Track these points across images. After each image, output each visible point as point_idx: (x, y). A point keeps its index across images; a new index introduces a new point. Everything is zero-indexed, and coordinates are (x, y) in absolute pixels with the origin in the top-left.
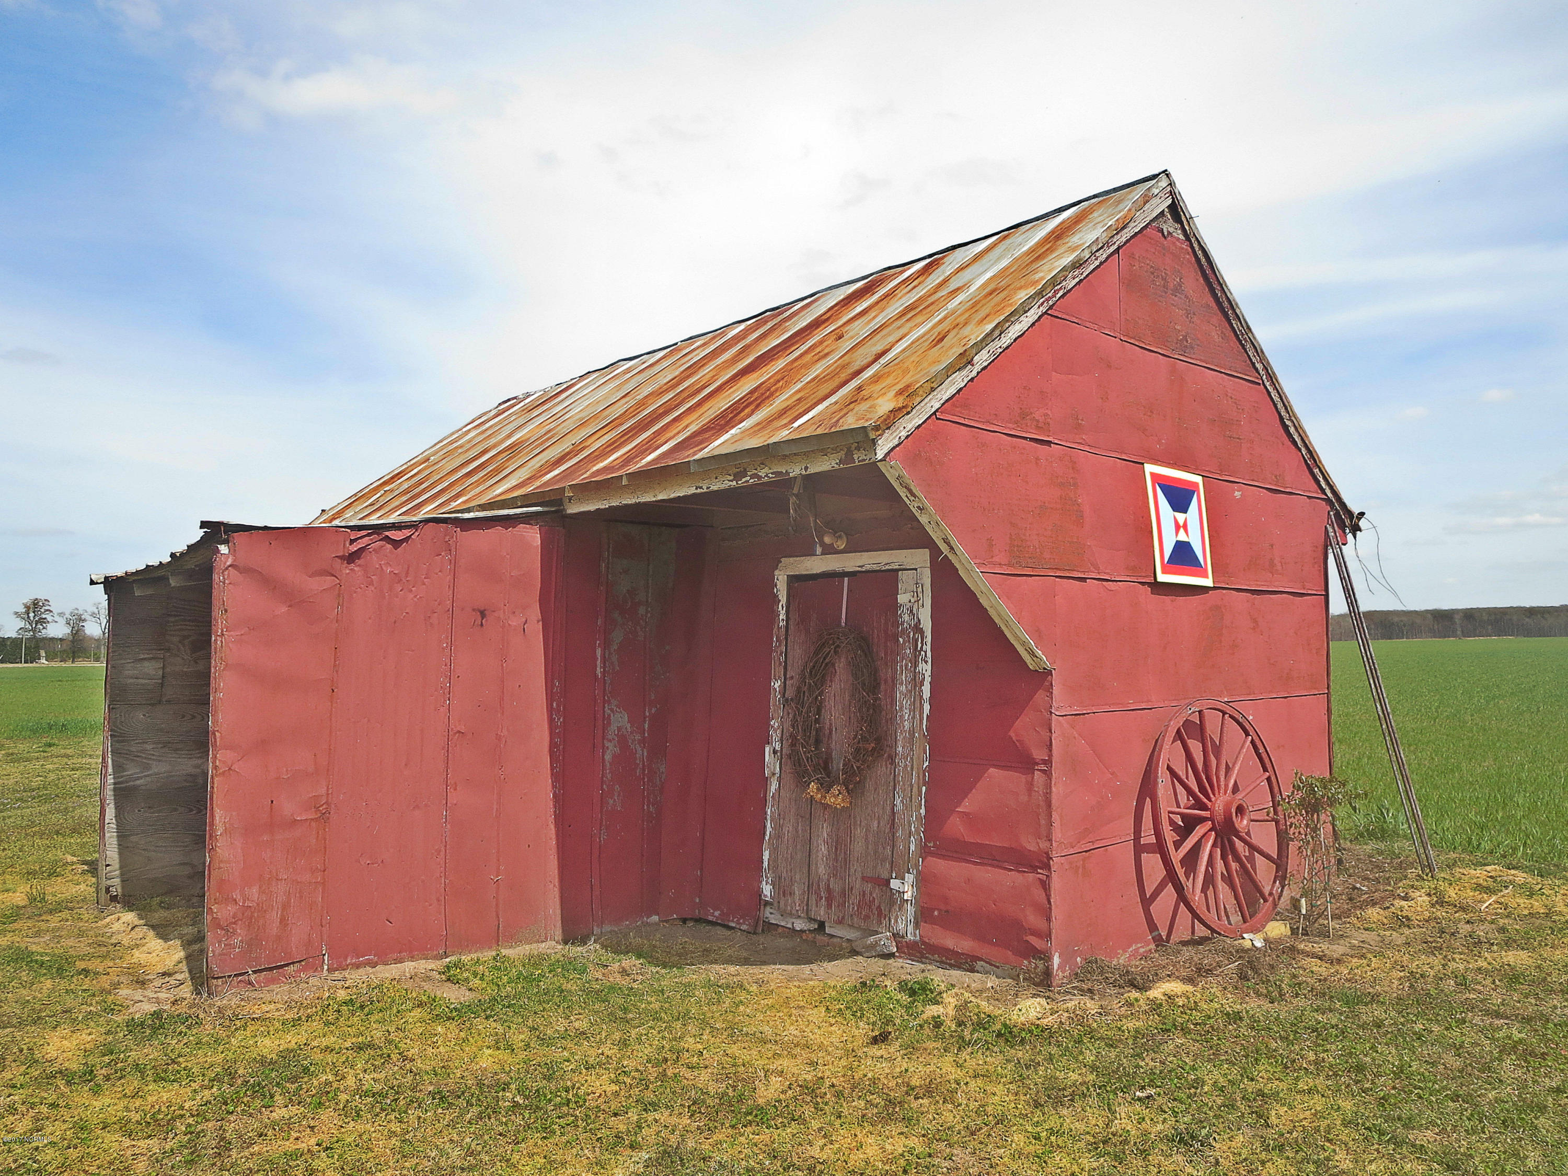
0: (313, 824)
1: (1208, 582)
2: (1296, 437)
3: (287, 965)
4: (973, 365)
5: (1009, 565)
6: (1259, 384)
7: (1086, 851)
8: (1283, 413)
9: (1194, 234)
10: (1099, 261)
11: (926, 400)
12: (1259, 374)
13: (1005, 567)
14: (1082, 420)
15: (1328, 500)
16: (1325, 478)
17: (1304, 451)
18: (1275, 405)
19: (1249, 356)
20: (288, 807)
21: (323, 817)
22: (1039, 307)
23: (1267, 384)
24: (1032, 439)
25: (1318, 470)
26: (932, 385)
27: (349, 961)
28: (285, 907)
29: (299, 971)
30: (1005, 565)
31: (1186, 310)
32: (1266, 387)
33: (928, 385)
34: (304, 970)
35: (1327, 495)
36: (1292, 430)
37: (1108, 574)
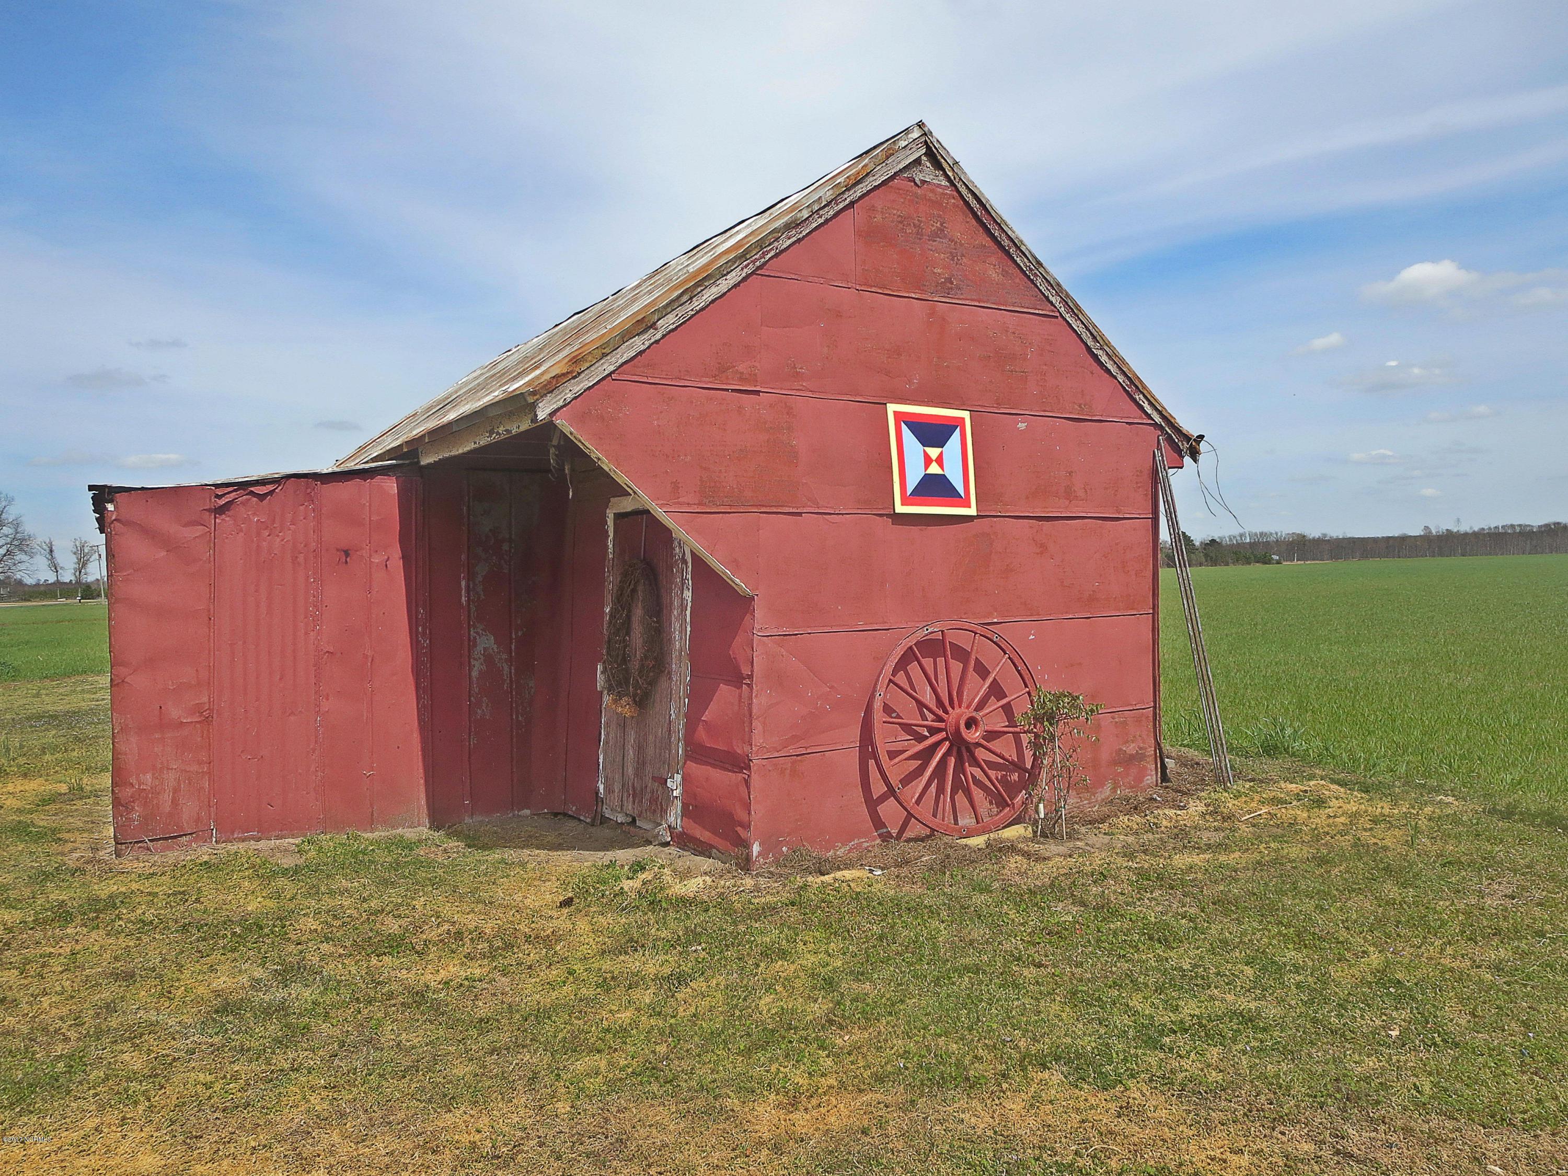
0: (198, 726)
1: (972, 511)
2: (1110, 365)
3: (181, 836)
4: (656, 329)
5: (700, 504)
6: (1057, 317)
7: (797, 755)
8: (1090, 343)
9: (960, 179)
10: (823, 218)
11: (597, 365)
12: (1055, 307)
13: (696, 506)
14: (801, 368)
15: (1156, 425)
16: (1150, 403)
17: (1121, 378)
18: (1079, 336)
19: (1040, 291)
20: (175, 712)
21: (207, 721)
22: (742, 269)
23: (1067, 317)
24: (733, 390)
25: (1141, 396)
26: (604, 351)
27: (236, 836)
28: (176, 790)
29: (190, 842)
30: (695, 504)
31: (951, 253)
32: (1065, 320)
33: (600, 352)
34: (195, 840)
35: (1154, 420)
36: (1104, 359)
37: (832, 508)
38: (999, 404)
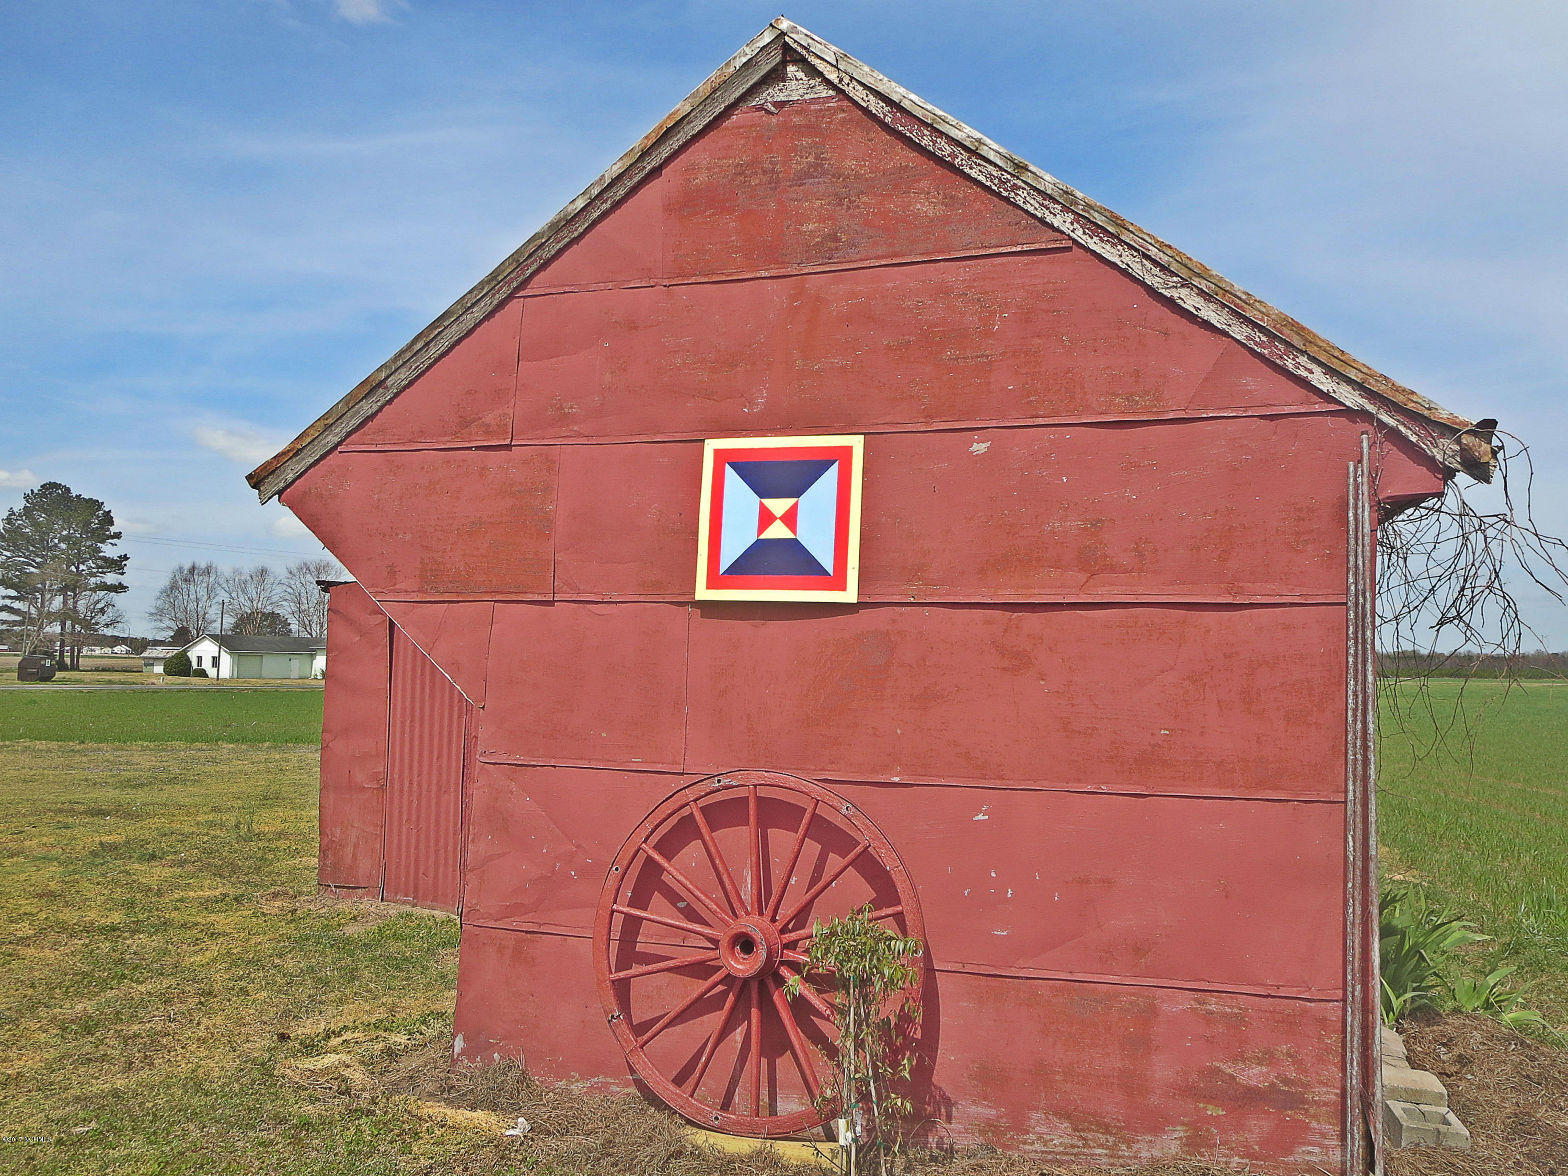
1: (850, 595)
2: (1209, 313)
4: (386, 388)
5: (421, 591)
6: (1069, 249)
7: (527, 932)
8: (1154, 279)
10: (609, 202)
11: (321, 438)
12: (1062, 232)
13: (415, 594)
14: (572, 408)
15: (1348, 413)
16: (1330, 371)
17: (1239, 332)
18: (1125, 273)
19: (1027, 212)
22: (494, 295)
23: (1094, 244)
24: (478, 448)
25: (1303, 360)
26: (326, 422)
30: (414, 592)
31: (836, 195)
32: (1087, 249)
33: (322, 423)
35: (1344, 405)
36: (1190, 301)
37: (600, 594)
38: (929, 416)
